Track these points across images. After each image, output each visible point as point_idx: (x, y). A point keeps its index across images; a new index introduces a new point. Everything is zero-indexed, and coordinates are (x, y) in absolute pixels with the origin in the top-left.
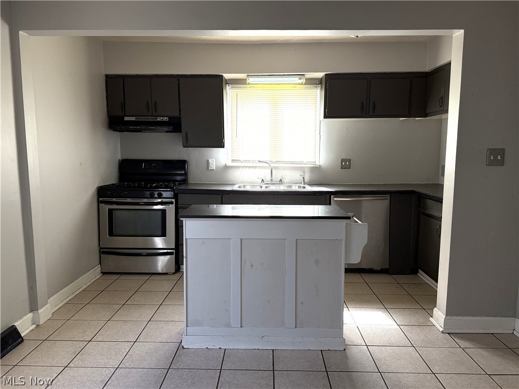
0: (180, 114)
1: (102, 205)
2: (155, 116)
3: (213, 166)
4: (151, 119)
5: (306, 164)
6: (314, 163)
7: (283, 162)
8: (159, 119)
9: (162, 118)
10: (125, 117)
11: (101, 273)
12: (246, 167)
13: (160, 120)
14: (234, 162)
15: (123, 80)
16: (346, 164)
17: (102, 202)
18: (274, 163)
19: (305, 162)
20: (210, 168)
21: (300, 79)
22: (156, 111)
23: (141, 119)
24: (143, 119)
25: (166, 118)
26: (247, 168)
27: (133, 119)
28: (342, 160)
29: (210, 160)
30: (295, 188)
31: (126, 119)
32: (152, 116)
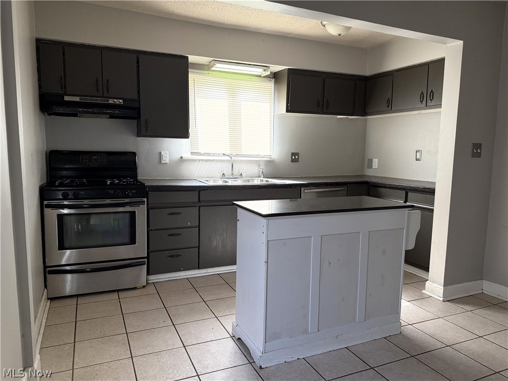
0: (139, 97)
1: (47, 211)
2: (107, 97)
3: (166, 159)
4: (101, 100)
5: (263, 157)
6: (270, 157)
7: (243, 156)
8: (111, 101)
9: (115, 100)
10: (65, 97)
11: (48, 299)
12: (203, 160)
13: (113, 102)
14: (193, 155)
15: (64, 48)
16: (295, 157)
17: (48, 206)
18: (235, 156)
19: (262, 155)
20: (163, 162)
21: (265, 70)
22: (108, 91)
23: (88, 100)
24: (89, 100)
25: (120, 101)
26: (204, 162)
27: (77, 99)
28: (293, 154)
29: (163, 153)
30: (257, 182)
31: (67, 98)
32: (103, 97)
